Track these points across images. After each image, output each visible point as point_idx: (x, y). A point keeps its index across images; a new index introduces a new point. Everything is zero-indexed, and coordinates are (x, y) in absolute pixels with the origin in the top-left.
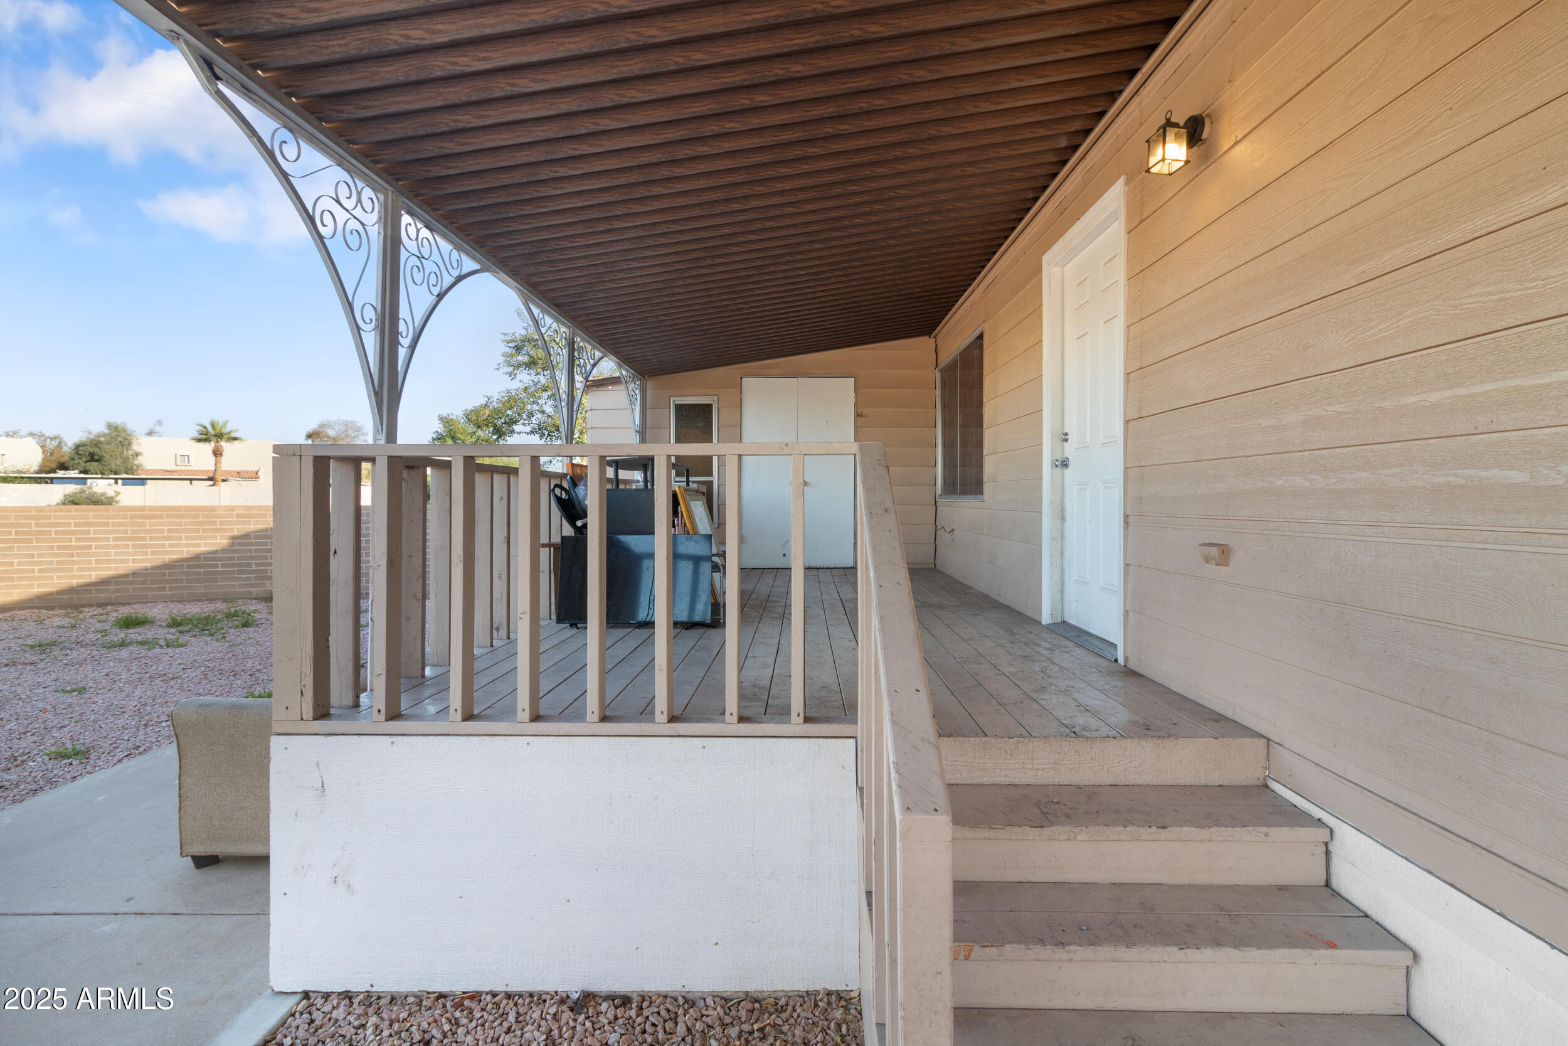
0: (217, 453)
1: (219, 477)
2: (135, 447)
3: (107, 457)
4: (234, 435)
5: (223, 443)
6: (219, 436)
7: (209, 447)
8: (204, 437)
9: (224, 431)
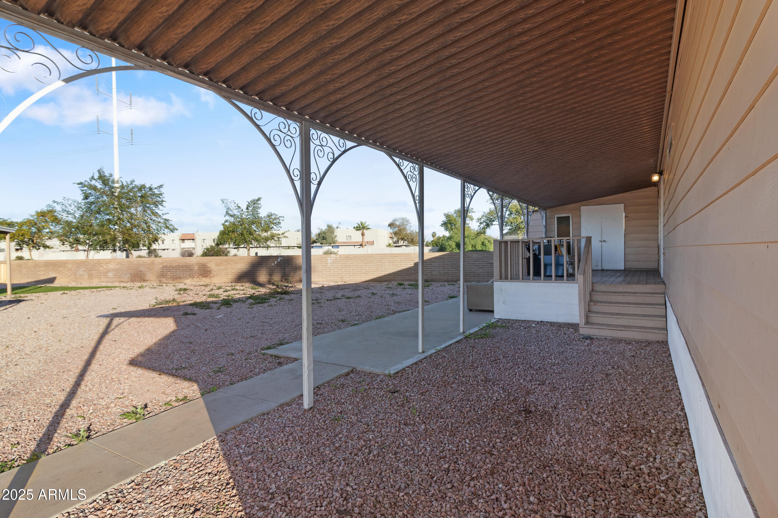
0: (363, 235)
1: (364, 245)
2: (335, 234)
3: (328, 238)
4: (368, 227)
5: (365, 231)
6: (364, 228)
7: (360, 232)
8: (358, 228)
9: (365, 226)
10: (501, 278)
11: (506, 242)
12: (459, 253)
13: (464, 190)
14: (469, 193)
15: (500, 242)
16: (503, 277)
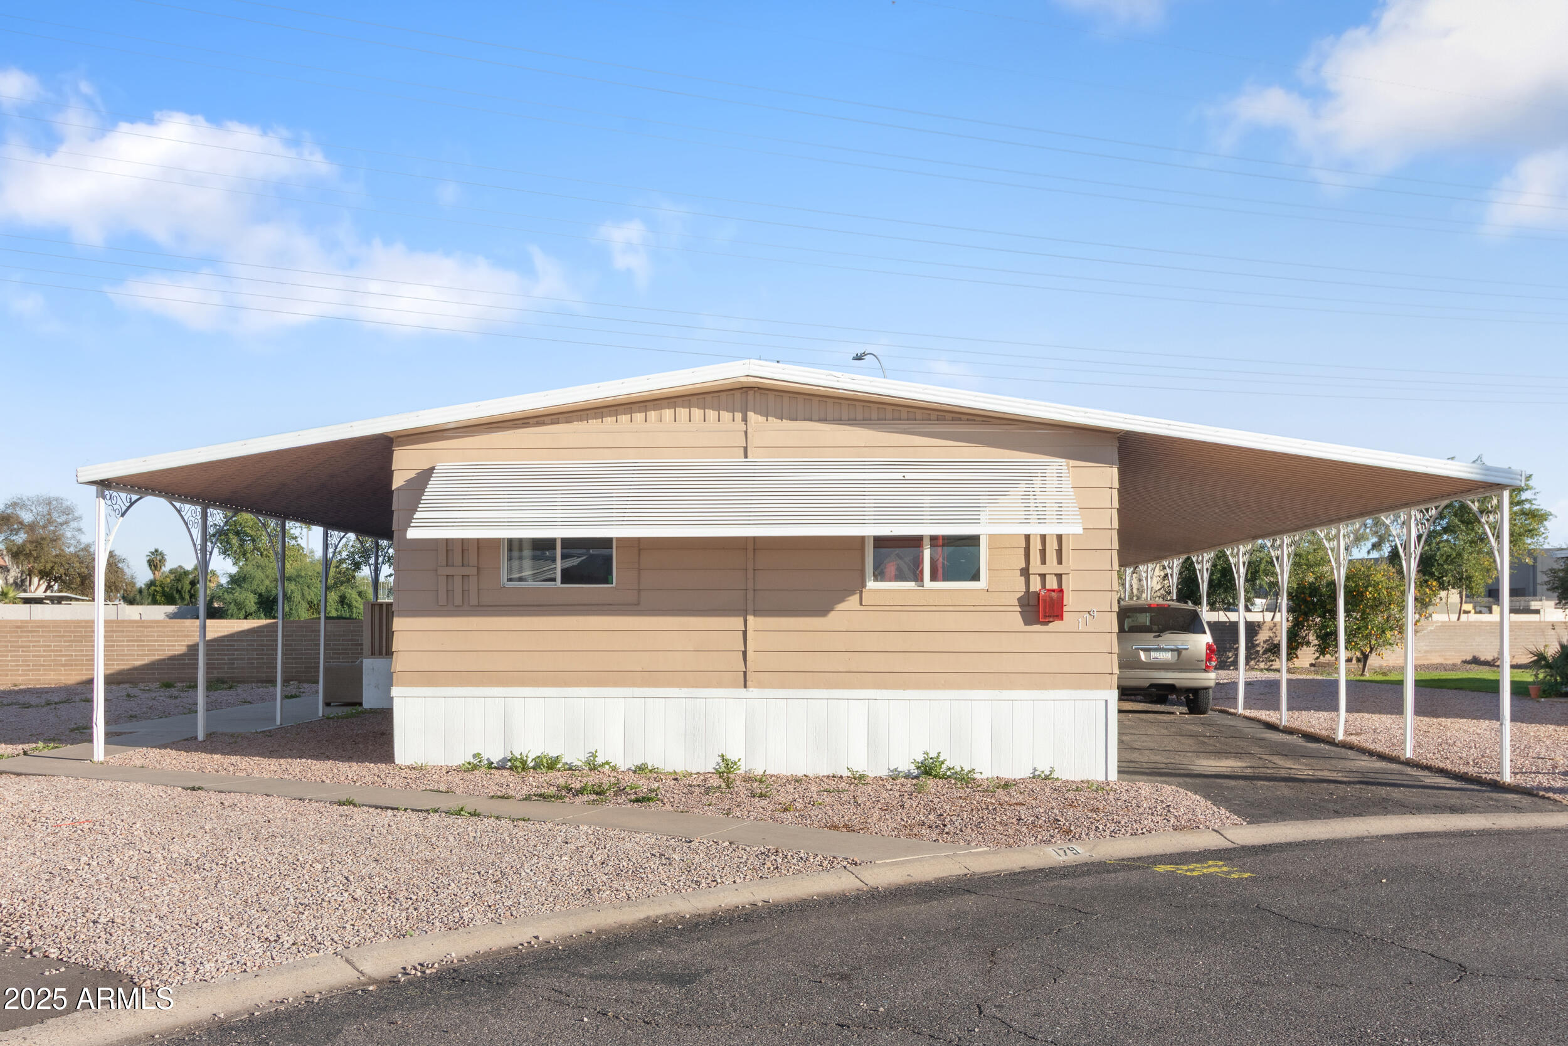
10: (373, 654)
11: (381, 605)
12: (319, 618)
13: (327, 540)
14: (333, 542)
15: (373, 605)
16: (377, 651)
